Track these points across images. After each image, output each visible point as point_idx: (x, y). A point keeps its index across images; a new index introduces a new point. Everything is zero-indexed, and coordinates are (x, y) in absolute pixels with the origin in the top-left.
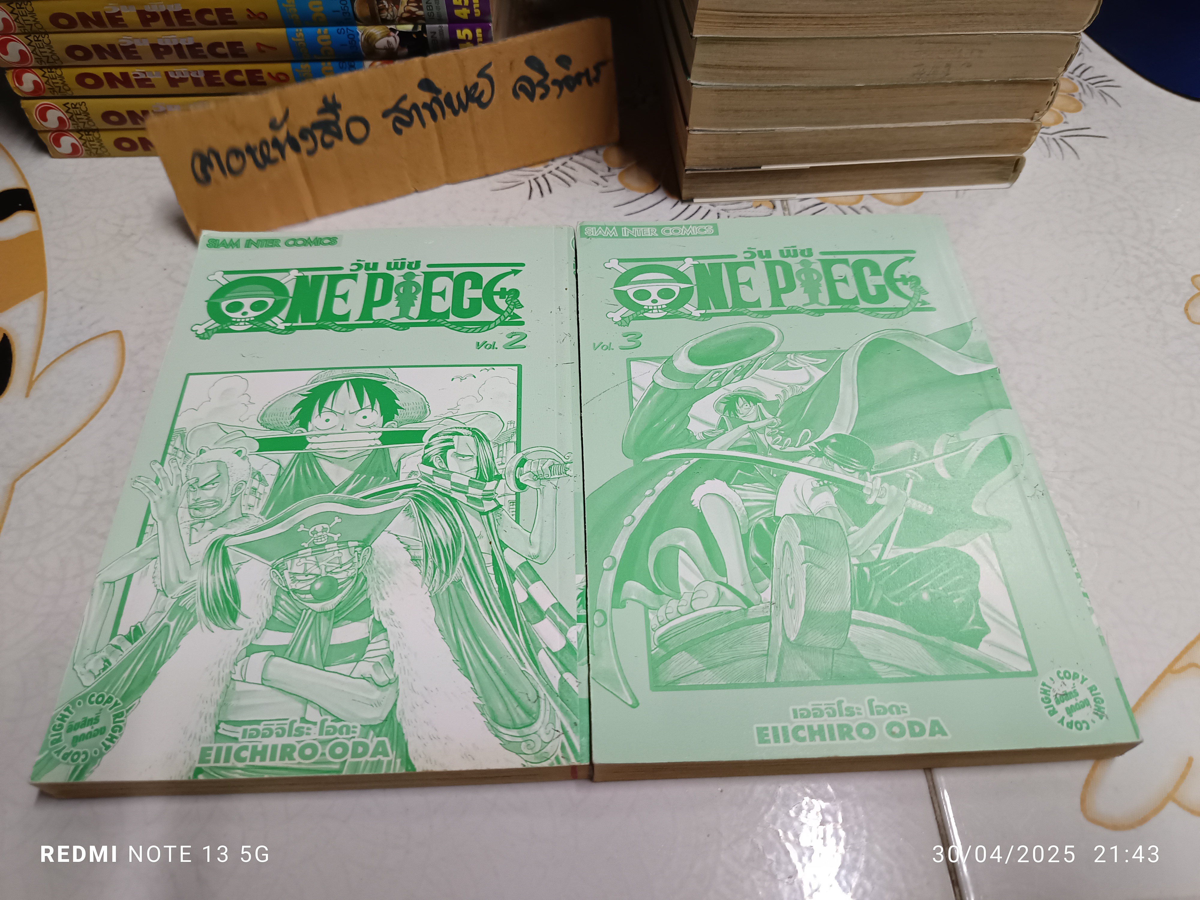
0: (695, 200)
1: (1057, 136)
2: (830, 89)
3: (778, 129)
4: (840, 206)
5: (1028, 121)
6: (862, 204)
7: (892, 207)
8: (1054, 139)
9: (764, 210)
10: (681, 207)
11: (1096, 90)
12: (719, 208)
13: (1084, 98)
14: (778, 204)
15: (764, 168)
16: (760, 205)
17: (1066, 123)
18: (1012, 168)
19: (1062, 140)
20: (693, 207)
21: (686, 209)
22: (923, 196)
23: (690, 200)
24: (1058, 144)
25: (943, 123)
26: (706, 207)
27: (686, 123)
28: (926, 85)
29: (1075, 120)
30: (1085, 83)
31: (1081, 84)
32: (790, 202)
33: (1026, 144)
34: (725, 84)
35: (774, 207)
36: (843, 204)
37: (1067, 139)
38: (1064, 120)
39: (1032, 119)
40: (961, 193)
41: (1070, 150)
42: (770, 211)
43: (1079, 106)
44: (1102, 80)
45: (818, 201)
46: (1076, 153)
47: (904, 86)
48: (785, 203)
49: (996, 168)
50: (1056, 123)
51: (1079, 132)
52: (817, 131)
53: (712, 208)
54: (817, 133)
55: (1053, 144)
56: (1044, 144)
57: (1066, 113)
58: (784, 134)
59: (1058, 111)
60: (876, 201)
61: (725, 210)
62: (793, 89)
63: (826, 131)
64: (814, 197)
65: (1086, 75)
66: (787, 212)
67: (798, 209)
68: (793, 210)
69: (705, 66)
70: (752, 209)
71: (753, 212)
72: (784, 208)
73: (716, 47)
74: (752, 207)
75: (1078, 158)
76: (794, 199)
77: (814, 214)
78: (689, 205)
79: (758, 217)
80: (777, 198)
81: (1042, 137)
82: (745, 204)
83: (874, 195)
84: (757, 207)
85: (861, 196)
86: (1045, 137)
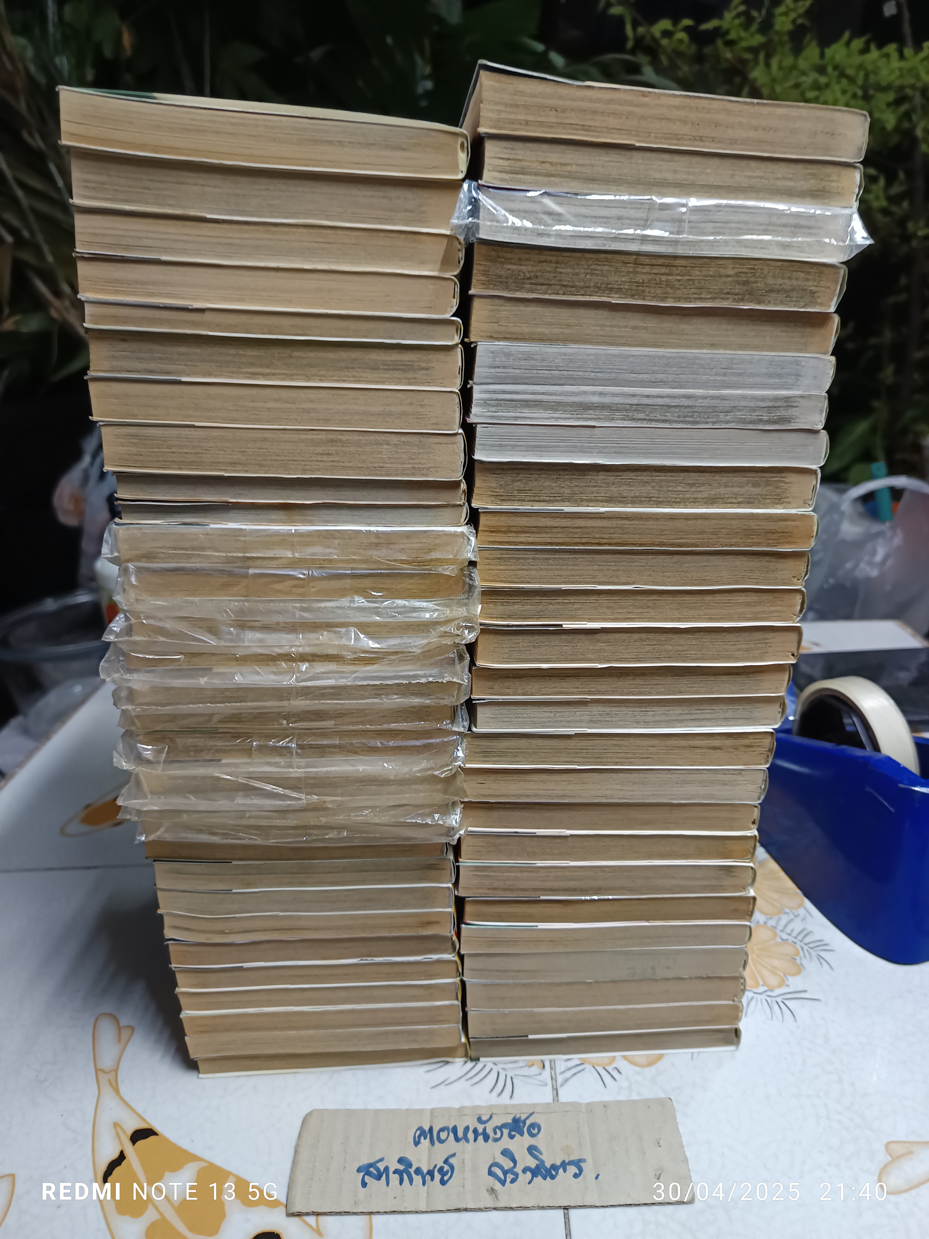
0: (481, 1059)
1: (779, 999)
2: (568, 984)
3: (536, 1010)
4: (596, 1067)
5: (731, 1002)
6: (614, 1065)
7: (638, 1069)
8: (777, 1002)
9: (535, 1070)
10: (470, 1065)
11: (814, 954)
12: (499, 1067)
13: (805, 962)
14: (547, 1064)
15: (531, 1037)
16: (533, 1065)
17: (788, 986)
18: (734, 1035)
19: (783, 1002)
20: (480, 1066)
21: (474, 1067)
22: (665, 1057)
23: (477, 1059)
24: (779, 1006)
25: (663, 1005)
26: (490, 1066)
28: (641, 980)
29: (795, 983)
30: (805, 947)
31: (802, 948)
32: (557, 1062)
33: (737, 1018)
34: (489, 981)
35: (544, 1067)
36: (598, 1065)
37: (788, 1002)
38: (787, 983)
39: (734, 1001)
40: (695, 1055)
41: (789, 1012)
42: (540, 1070)
43: (799, 970)
44: (821, 945)
46: (794, 1016)
47: (624, 981)
48: (553, 1063)
49: (721, 1036)
50: (780, 985)
51: (798, 995)
53: (494, 1067)
54: (567, 1012)
55: (776, 1007)
56: (768, 1007)
57: (788, 977)
58: (541, 1014)
59: (782, 974)
60: (625, 1062)
61: (503, 1069)
62: (541, 984)
63: (573, 1012)
64: (576, 1058)
65: (807, 940)
66: (553, 1072)
67: (563, 1069)
68: (558, 1071)
69: (473, 970)
70: (526, 1068)
71: (526, 1071)
72: (551, 1068)
73: (479, 959)
74: (526, 1066)
75: (796, 1020)
76: (559, 1059)
77: (575, 1074)
78: (476, 1064)
79: (529, 1076)
80: (546, 1058)
81: (766, 1000)
82: (521, 1064)
83: (625, 1057)
84: (530, 1066)
85: (614, 1057)
86: (769, 999)
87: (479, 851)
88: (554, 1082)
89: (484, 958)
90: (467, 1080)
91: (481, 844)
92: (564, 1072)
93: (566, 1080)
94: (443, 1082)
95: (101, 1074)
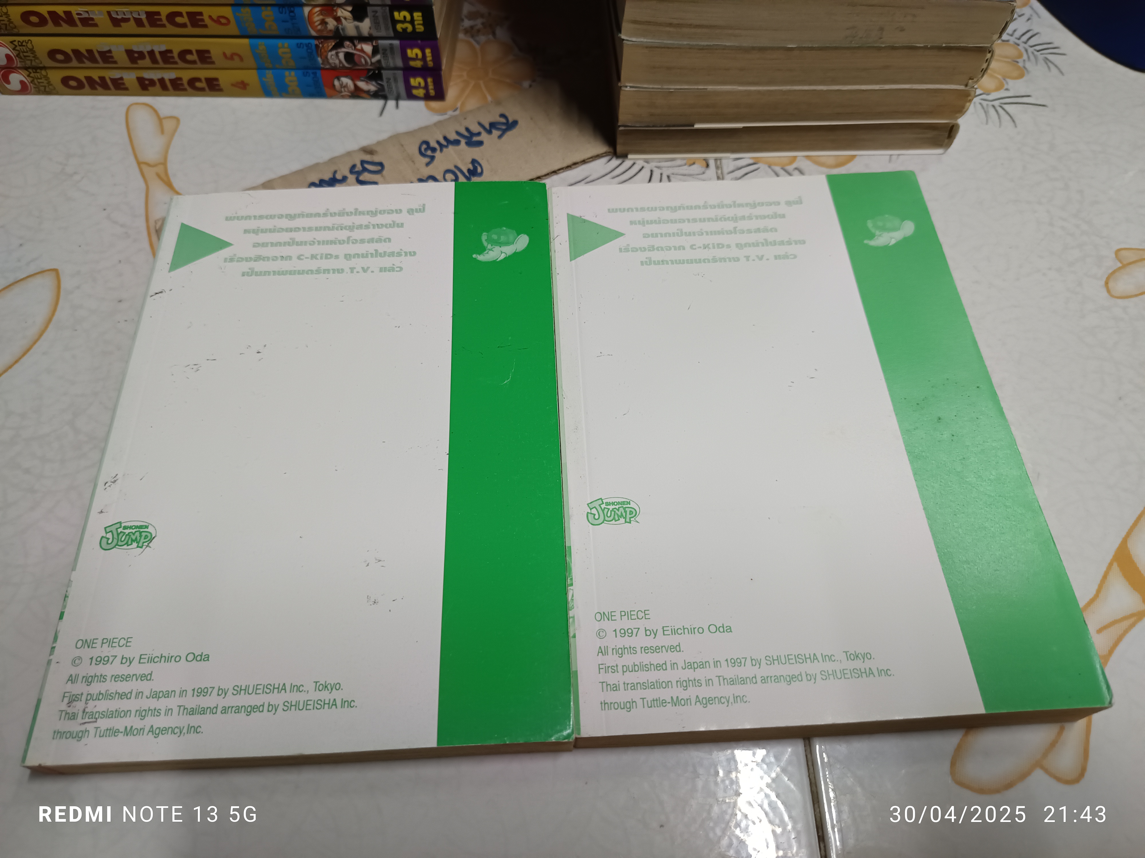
0: (630, 156)
1: (996, 103)
2: (762, 49)
3: (710, 88)
4: (773, 167)
5: (962, 87)
6: (795, 165)
7: (824, 170)
8: (993, 106)
9: (696, 168)
10: (615, 162)
11: (1041, 57)
12: (653, 165)
13: (1029, 65)
14: (712, 163)
15: (697, 126)
16: (694, 163)
17: (1007, 89)
18: (947, 134)
19: (1001, 107)
20: (627, 163)
21: (620, 164)
22: (857, 159)
23: (624, 156)
24: (997, 111)
25: (877, 87)
26: (640, 164)
27: (619, 79)
29: (1016, 87)
30: (1030, 50)
31: (1026, 51)
32: (724, 161)
33: (961, 110)
34: (656, 41)
35: (708, 166)
36: (775, 164)
37: (1006, 107)
38: (1006, 87)
39: (966, 85)
40: (894, 158)
41: (1008, 118)
42: (703, 169)
43: (1021, 73)
44: (1049, 48)
45: (751, 161)
46: (1014, 121)
47: (837, 48)
48: (719, 162)
49: (931, 134)
50: (998, 89)
51: (1019, 100)
52: (750, 91)
53: (645, 164)
54: (749, 92)
55: (992, 111)
56: (982, 111)
57: (1008, 80)
58: (718, 94)
59: (1000, 77)
60: (808, 161)
61: (658, 167)
62: (725, 48)
63: (759, 92)
64: (747, 157)
65: (1032, 42)
66: (719, 172)
67: (731, 168)
68: (726, 170)
69: (634, 23)
70: (686, 167)
71: (685, 170)
72: (717, 168)
74: (685, 165)
75: (1016, 126)
76: (728, 158)
77: (746, 174)
78: (623, 161)
79: (690, 175)
80: (711, 156)
81: (980, 104)
82: (679, 162)
83: (807, 157)
84: (690, 165)
85: (795, 157)
86: (985, 103)
90: (614, 178)
92: (733, 172)
94: (583, 180)
95: (145, 168)
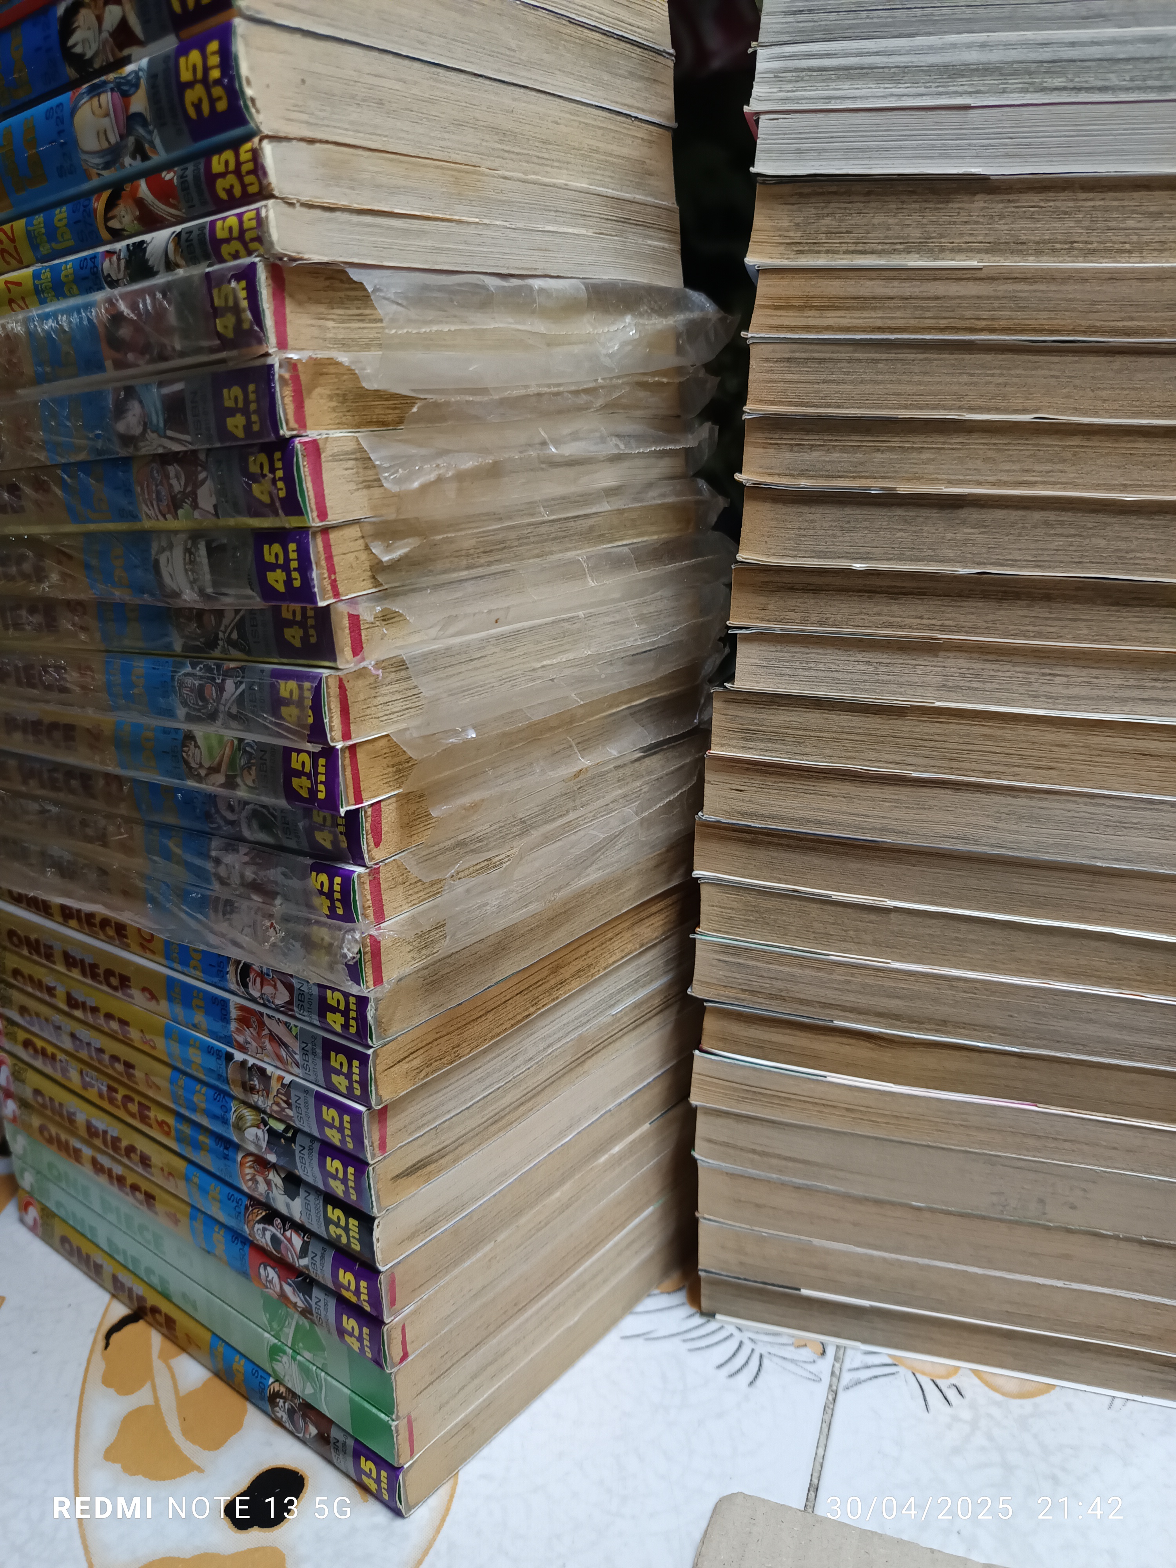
0: (718, 1316)
2: (878, 1202)
3: (816, 1242)
4: (918, 1375)
6: (953, 1380)
7: (998, 1397)
9: (806, 1354)
10: (698, 1320)
12: (745, 1336)
14: (831, 1351)
15: (805, 1292)
16: (805, 1345)
20: (713, 1325)
21: (702, 1325)
22: (1054, 1393)
23: (710, 1315)
25: (1060, 1284)
28: (1017, 1223)
32: (849, 1352)
34: (738, 1169)
35: (824, 1353)
36: (924, 1373)
40: (1118, 1401)
42: (815, 1357)
45: (889, 1361)
47: (983, 1218)
48: (842, 1351)
52: (872, 1256)
53: (736, 1332)
54: (871, 1258)
58: (827, 1252)
60: (976, 1381)
61: (752, 1340)
62: (827, 1192)
63: (885, 1260)
64: (885, 1353)
66: (837, 1365)
67: (856, 1364)
68: (847, 1365)
69: (710, 1141)
70: (792, 1348)
71: (790, 1352)
72: (836, 1359)
73: (720, 1121)
74: (792, 1344)
76: (853, 1348)
77: (876, 1377)
78: (708, 1321)
79: (792, 1361)
80: (832, 1342)
82: (784, 1340)
83: (975, 1372)
84: (798, 1347)
85: (957, 1368)
87: (730, 918)
88: (835, 1380)
89: (731, 1122)
90: (684, 1341)
91: (735, 905)
92: (857, 1369)
93: (858, 1382)
94: (644, 1334)
